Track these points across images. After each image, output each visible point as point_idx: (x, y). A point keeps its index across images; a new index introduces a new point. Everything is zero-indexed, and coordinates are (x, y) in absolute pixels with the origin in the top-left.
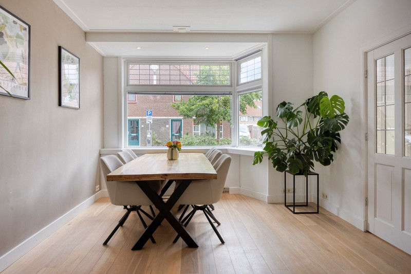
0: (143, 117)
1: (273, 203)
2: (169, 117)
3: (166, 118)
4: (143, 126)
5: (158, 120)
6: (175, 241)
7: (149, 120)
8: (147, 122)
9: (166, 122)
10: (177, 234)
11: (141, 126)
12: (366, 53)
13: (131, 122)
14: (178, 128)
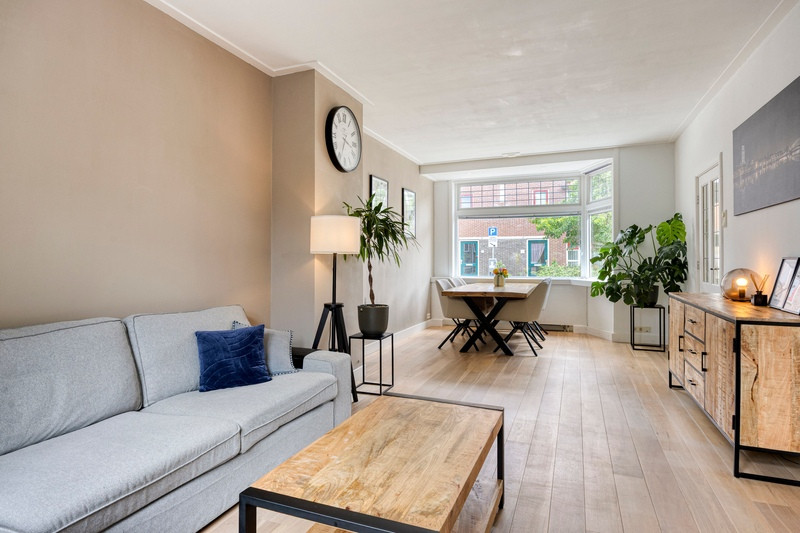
0: (484, 238)
1: (617, 342)
2: (525, 237)
3: (521, 237)
4: (483, 252)
5: (507, 242)
6: (495, 351)
7: (493, 241)
8: (490, 246)
9: (519, 245)
10: (497, 345)
11: (480, 251)
12: (697, 178)
13: (466, 245)
14: (540, 255)
